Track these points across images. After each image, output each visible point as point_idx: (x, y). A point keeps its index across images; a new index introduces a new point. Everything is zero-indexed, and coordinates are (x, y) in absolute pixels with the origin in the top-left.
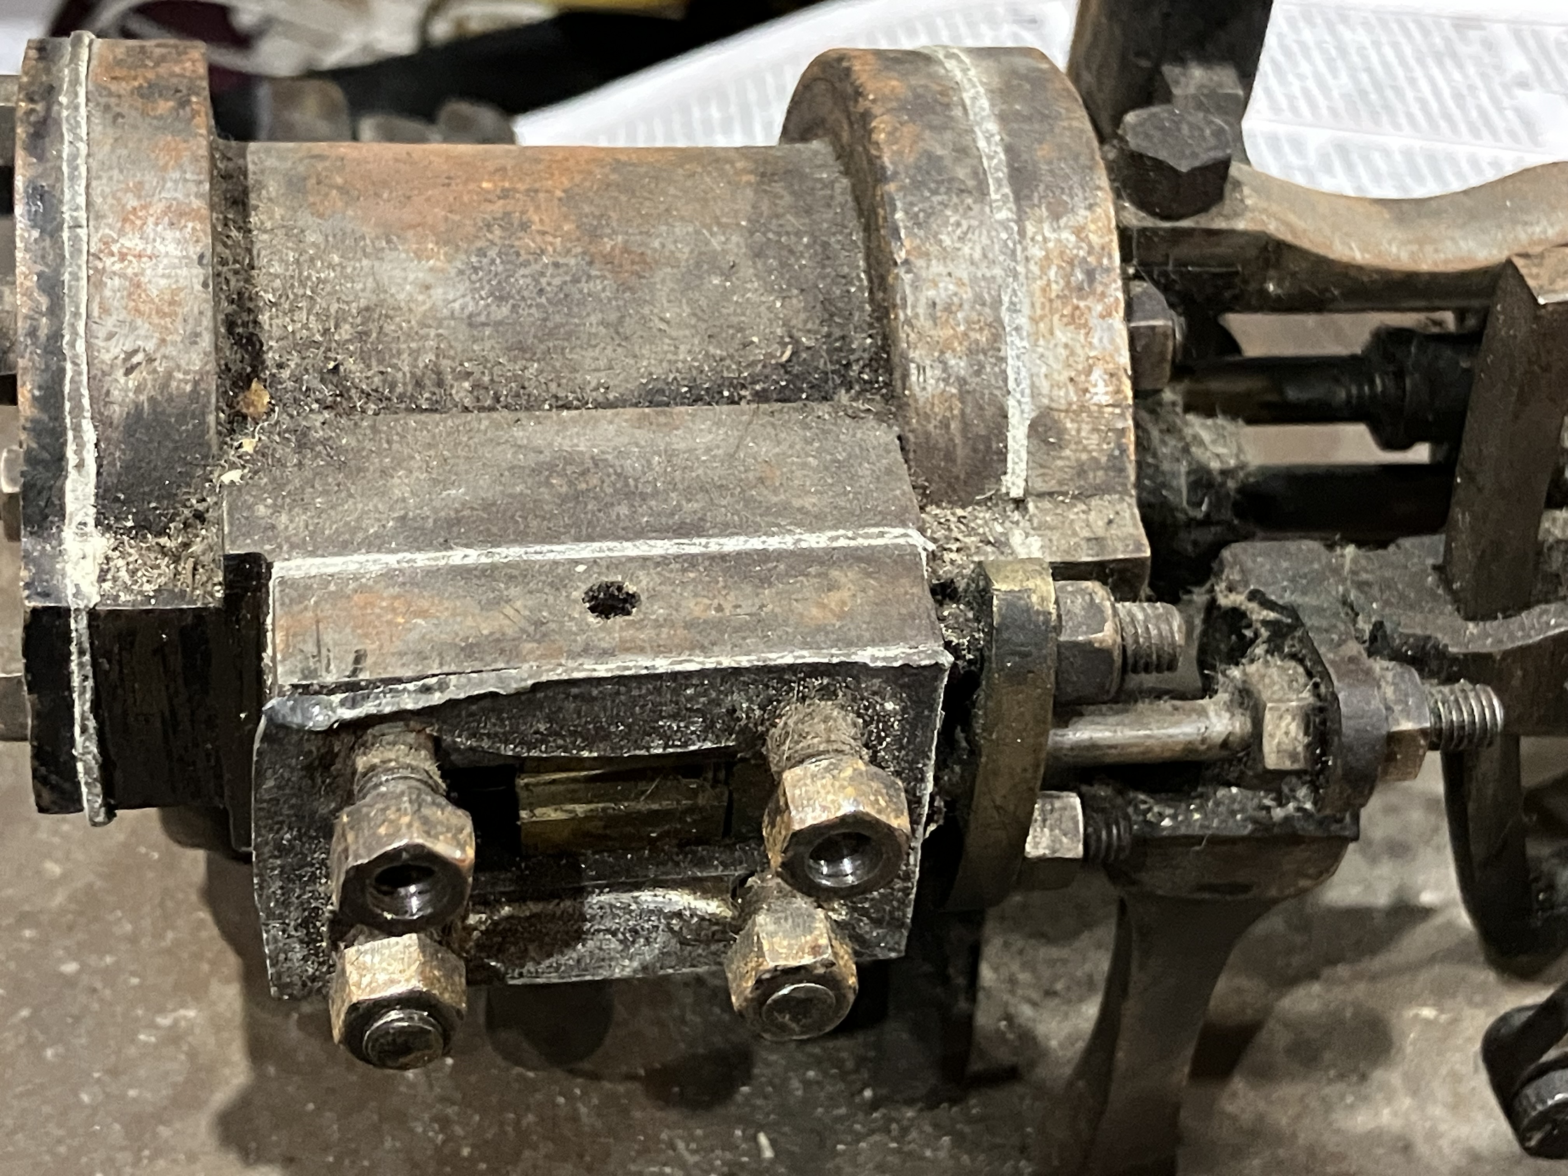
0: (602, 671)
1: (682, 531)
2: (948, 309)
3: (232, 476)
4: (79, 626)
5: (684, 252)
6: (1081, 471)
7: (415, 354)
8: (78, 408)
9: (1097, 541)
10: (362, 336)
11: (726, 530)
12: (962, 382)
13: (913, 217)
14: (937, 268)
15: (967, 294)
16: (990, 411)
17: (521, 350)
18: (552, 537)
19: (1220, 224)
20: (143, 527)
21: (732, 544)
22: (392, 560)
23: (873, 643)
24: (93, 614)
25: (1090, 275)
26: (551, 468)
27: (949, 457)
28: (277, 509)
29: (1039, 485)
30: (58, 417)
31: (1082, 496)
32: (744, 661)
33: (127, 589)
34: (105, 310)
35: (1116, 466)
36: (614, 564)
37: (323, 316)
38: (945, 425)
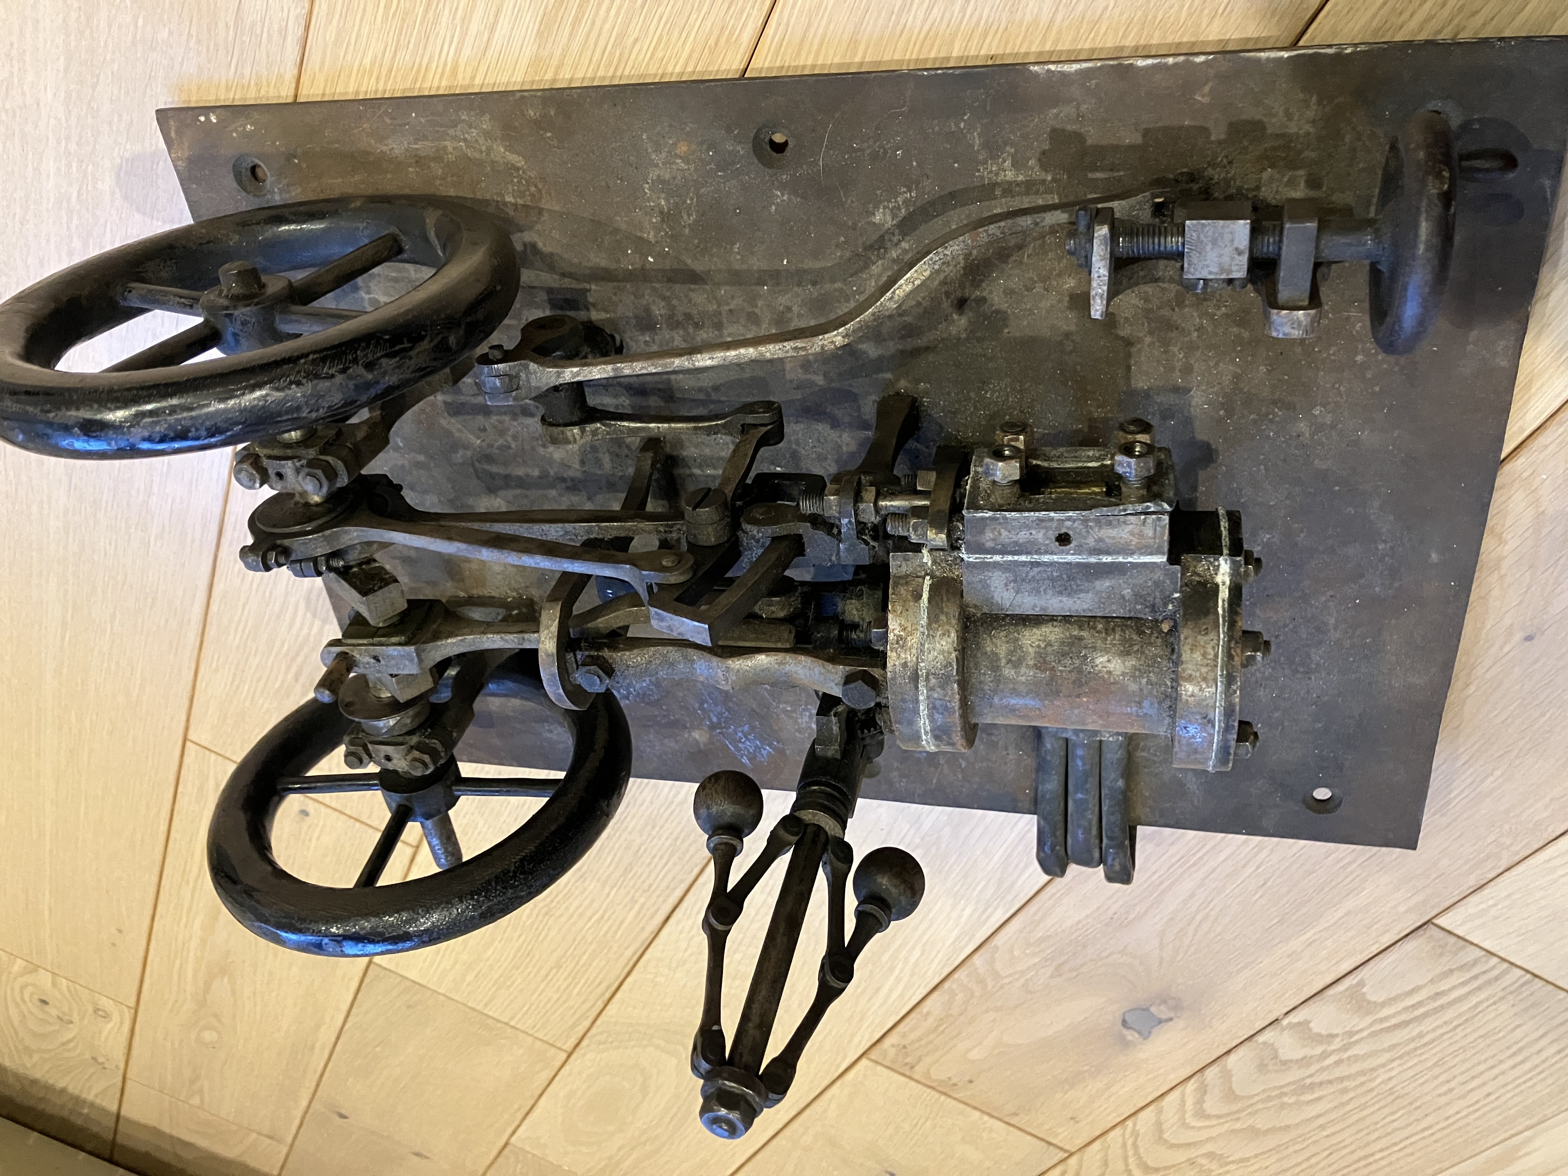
0: (1071, 514)
1: (1038, 564)
2: (944, 635)
3: (1177, 595)
4: (1225, 551)
5: (1023, 670)
6: (907, 583)
7: (1114, 639)
8: (1224, 617)
9: (906, 559)
10: (1131, 646)
11: (1024, 564)
12: (942, 612)
13: (951, 665)
14: (946, 648)
15: (937, 638)
16: (934, 603)
17: (1080, 639)
18: (1078, 564)
19: (848, 668)
20: (1203, 584)
21: (1023, 558)
22: (1130, 560)
23: (986, 518)
24: (1221, 554)
25: (897, 643)
26: (1075, 592)
27: (947, 591)
28: (1164, 582)
29: (920, 580)
30: (1230, 617)
31: (907, 576)
32: (1027, 514)
33: (1211, 563)
34: (1213, 648)
35: (896, 584)
36: (1062, 552)
37: (1143, 653)
38: (948, 600)
